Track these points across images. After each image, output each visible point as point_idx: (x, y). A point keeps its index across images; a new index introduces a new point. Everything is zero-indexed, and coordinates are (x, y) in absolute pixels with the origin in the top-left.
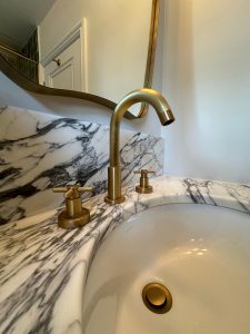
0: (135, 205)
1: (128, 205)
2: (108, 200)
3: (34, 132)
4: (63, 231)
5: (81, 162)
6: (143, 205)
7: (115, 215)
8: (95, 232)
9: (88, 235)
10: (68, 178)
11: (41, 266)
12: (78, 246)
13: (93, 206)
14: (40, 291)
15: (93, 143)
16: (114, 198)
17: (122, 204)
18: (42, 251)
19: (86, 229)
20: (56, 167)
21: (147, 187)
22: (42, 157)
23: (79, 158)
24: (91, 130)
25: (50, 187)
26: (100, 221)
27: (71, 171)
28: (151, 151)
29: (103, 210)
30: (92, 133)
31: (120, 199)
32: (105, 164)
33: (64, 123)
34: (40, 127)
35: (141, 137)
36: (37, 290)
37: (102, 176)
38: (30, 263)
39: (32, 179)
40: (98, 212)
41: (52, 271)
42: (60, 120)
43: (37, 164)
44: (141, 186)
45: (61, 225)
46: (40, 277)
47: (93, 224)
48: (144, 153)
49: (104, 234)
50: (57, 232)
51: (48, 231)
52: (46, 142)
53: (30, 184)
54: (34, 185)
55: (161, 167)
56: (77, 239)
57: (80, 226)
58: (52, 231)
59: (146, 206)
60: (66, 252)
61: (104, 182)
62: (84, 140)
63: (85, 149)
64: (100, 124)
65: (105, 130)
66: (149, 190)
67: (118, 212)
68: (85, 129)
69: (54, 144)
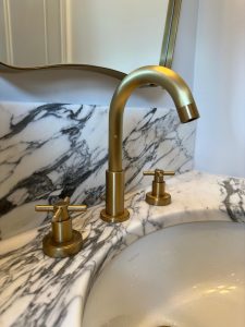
0: (144, 224)
1: (133, 225)
2: (106, 216)
3: (7, 130)
4: (50, 261)
5: (69, 163)
6: (154, 224)
7: (115, 240)
8: (90, 263)
9: (81, 266)
10: (52, 187)
11: (35, 299)
12: (71, 279)
13: (85, 225)
14: (40, 322)
15: (85, 134)
16: (115, 214)
17: (125, 223)
18: (32, 283)
19: (79, 259)
20: (35, 174)
21: (162, 195)
22: (18, 162)
23: (66, 158)
24: (81, 116)
25: (28, 200)
26: (96, 248)
27: (55, 177)
28: (173, 135)
29: (99, 233)
30: (84, 121)
31: (123, 216)
32: (101, 163)
33: (44, 112)
34: (15, 122)
35: (158, 115)
36: (36, 321)
37: (97, 180)
38: (22, 296)
39: (7, 191)
40: (93, 235)
41: (48, 305)
42: (39, 109)
43: (12, 172)
44: (154, 193)
45: (46, 252)
46: (36, 310)
47: (87, 252)
48: (162, 140)
49: (101, 265)
50: (45, 262)
51: (33, 260)
52: (22, 142)
53: (5, 198)
54: (10, 199)
55: (190, 158)
56: (69, 271)
57: (71, 255)
58: (37, 260)
59: (159, 225)
60: (58, 286)
61: (100, 188)
62: (71, 132)
63: (73, 145)
64: (94, 105)
65: (102, 113)
66: (165, 200)
67: (119, 235)
68: (73, 116)
69: (32, 143)
